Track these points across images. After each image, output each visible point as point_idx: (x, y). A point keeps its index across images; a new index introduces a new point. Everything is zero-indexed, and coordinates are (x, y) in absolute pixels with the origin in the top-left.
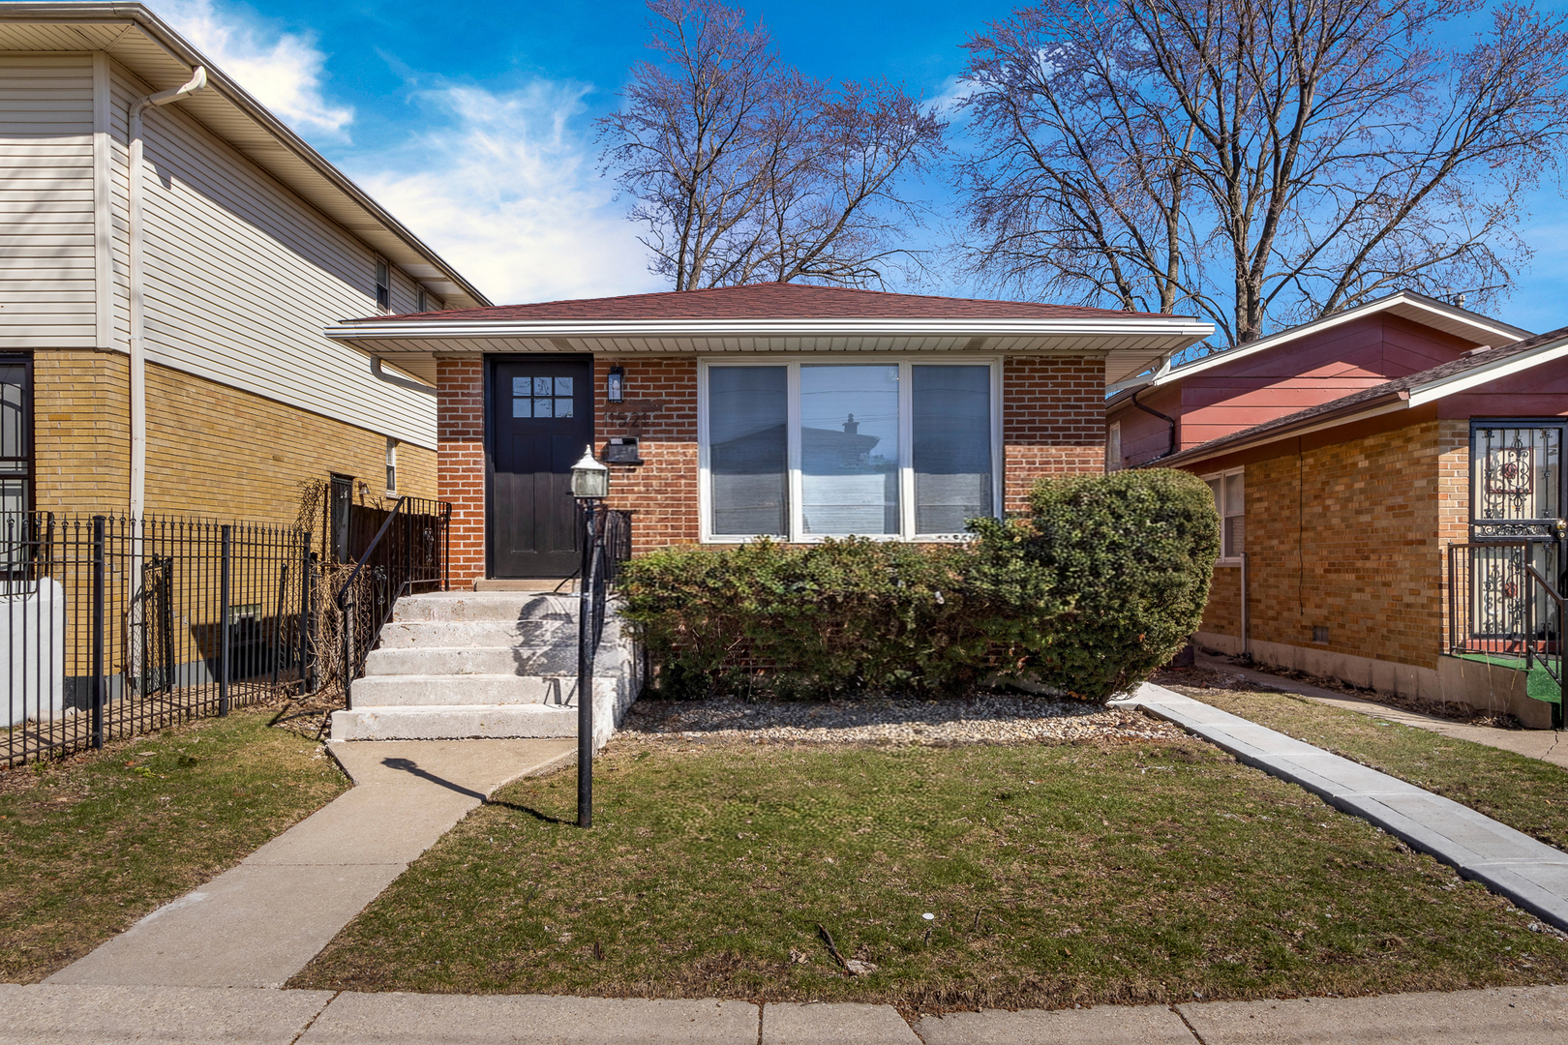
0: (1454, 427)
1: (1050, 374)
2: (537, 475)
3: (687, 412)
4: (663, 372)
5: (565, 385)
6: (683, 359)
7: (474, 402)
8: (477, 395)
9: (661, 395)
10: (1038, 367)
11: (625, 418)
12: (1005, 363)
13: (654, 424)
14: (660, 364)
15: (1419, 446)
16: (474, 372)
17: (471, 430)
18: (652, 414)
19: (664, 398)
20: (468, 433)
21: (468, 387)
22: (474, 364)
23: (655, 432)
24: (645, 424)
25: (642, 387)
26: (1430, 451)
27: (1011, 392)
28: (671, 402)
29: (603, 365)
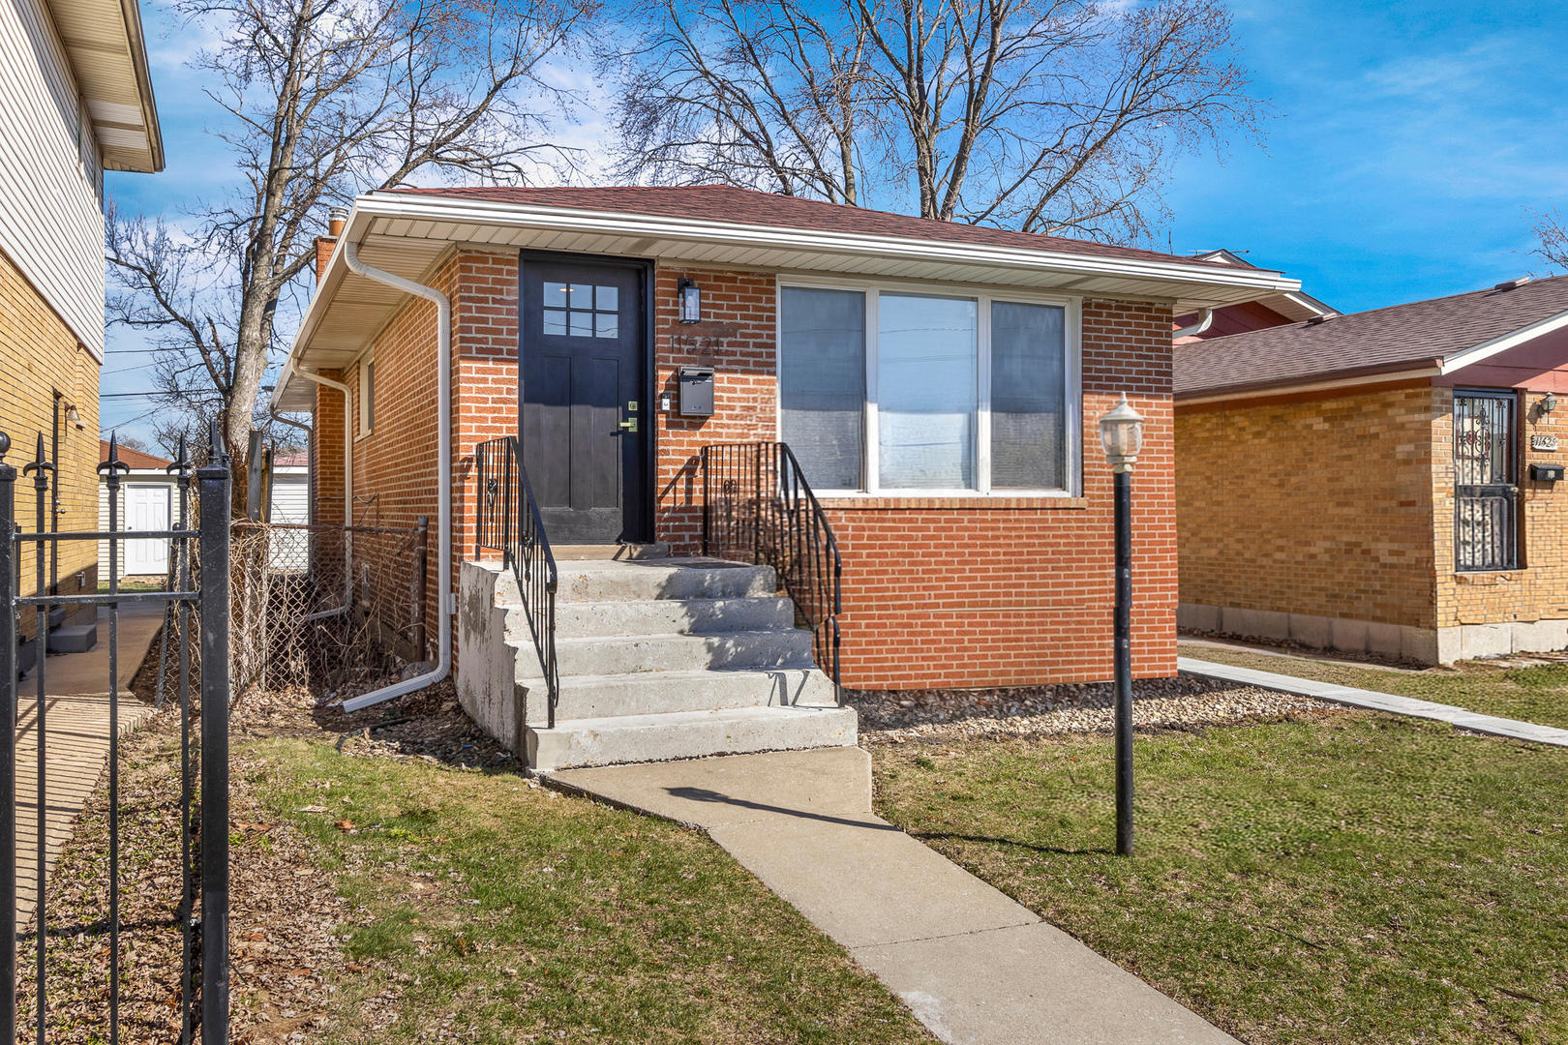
0: (1442, 394)
1: (1125, 320)
2: (574, 408)
3: (765, 340)
4: (738, 289)
5: (609, 296)
6: (761, 275)
7: (509, 312)
8: (512, 303)
9: (734, 317)
10: (1114, 311)
11: (693, 343)
12: (1084, 306)
13: (727, 353)
14: (734, 280)
15: (1403, 411)
16: (509, 272)
17: (505, 348)
18: (725, 340)
19: (739, 321)
20: (500, 351)
21: (501, 292)
22: (508, 262)
23: (729, 363)
24: (717, 353)
25: (714, 306)
26: (1422, 417)
27: (1089, 338)
28: (746, 326)
29: (668, 275)
